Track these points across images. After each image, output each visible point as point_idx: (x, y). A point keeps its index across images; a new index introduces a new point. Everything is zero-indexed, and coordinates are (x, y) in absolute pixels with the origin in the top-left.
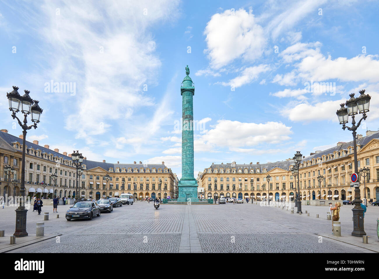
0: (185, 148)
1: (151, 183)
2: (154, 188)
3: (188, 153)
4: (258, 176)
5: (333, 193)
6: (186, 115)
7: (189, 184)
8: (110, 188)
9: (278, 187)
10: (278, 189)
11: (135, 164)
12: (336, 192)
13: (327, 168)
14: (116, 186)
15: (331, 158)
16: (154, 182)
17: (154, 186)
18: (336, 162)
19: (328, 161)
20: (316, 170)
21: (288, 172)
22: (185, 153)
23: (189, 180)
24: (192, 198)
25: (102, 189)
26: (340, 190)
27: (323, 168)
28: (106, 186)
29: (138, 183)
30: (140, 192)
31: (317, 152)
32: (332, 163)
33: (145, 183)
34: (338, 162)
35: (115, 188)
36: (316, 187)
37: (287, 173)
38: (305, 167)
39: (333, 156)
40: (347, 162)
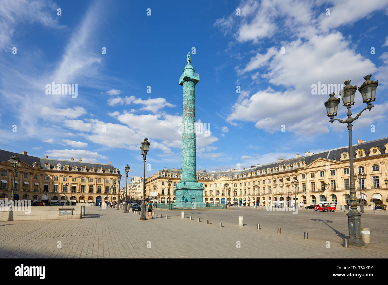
0: (189, 145)
1: (95, 185)
2: (99, 190)
3: (192, 151)
4: (206, 183)
5: (278, 198)
6: (190, 108)
7: (194, 186)
8: (35, 190)
9: (224, 193)
10: (224, 195)
11: (72, 161)
12: (282, 199)
13: (272, 178)
14: (45, 187)
15: (277, 170)
16: (99, 183)
17: (100, 189)
18: (282, 174)
19: (273, 173)
20: (261, 180)
22: (188, 151)
23: (194, 182)
24: (198, 202)
25: (21, 190)
26: (285, 197)
27: (269, 179)
28: (28, 186)
29: (79, 184)
30: (80, 195)
31: (258, 165)
32: (278, 175)
33: (87, 185)
34: (284, 174)
35: (43, 189)
36: (261, 194)
37: (232, 181)
38: (249, 177)
39: (278, 169)
40: (292, 174)
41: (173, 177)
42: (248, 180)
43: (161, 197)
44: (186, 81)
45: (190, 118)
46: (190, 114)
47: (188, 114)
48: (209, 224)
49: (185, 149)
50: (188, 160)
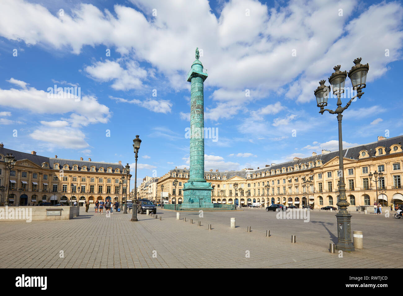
0: (197, 144)
1: (105, 185)
2: (109, 191)
3: (200, 150)
4: (219, 183)
5: (294, 199)
6: (198, 105)
7: (202, 187)
8: (44, 190)
9: (237, 194)
10: (237, 195)
11: (82, 161)
12: (297, 199)
13: (287, 178)
14: (54, 187)
15: (292, 170)
16: (109, 184)
17: (110, 189)
18: (297, 174)
19: (288, 172)
20: (275, 180)
21: (246, 181)
22: (196, 150)
23: (202, 182)
24: (206, 203)
25: (30, 190)
26: (301, 198)
27: (283, 178)
28: (37, 186)
29: (88, 184)
30: (89, 196)
31: (272, 164)
32: (293, 175)
33: (96, 185)
34: (299, 174)
35: (52, 189)
36: (275, 194)
38: (263, 176)
39: (293, 168)
40: (308, 174)
41: (184, 177)
42: (262, 180)
43: (172, 197)
44: (194, 77)
45: (197, 115)
46: (198, 111)
47: (196, 112)
48: (200, 225)
49: (193, 148)
50: (196, 159)
